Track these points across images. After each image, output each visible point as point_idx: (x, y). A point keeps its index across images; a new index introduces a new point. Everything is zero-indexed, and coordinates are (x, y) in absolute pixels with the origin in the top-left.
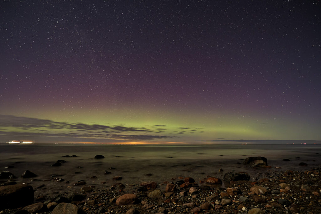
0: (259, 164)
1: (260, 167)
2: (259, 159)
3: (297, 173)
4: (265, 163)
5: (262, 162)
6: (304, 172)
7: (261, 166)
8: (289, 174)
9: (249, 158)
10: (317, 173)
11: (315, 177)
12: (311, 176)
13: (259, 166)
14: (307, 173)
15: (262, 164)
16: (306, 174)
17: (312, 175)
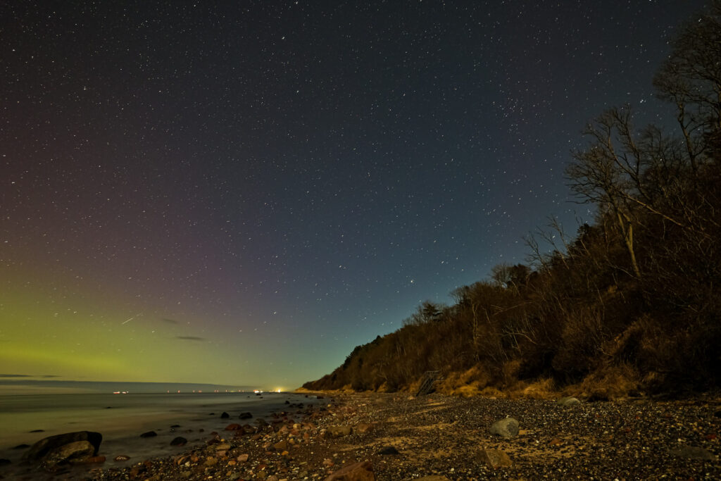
0: (72, 456)
1: (72, 464)
2: (80, 439)
3: (158, 466)
4: (93, 448)
5: (85, 446)
6: (173, 461)
7: (77, 460)
8: (140, 472)
9: (48, 438)
10: (196, 459)
11: (189, 469)
12: (184, 468)
13: (71, 461)
14: (179, 462)
15: (84, 453)
16: (177, 463)
17: (187, 464)
